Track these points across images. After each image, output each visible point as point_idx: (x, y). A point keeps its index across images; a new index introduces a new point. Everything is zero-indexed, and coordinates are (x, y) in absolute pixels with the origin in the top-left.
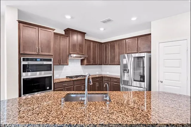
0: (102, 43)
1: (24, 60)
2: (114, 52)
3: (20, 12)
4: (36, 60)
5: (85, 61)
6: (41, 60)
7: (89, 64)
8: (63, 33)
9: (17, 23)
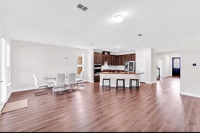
0: (116, 56)
1: (95, 64)
2: (122, 60)
3: (94, 50)
4: (97, 64)
5: (110, 64)
6: (99, 64)
7: (111, 65)
8: (102, 53)
9: (93, 53)
